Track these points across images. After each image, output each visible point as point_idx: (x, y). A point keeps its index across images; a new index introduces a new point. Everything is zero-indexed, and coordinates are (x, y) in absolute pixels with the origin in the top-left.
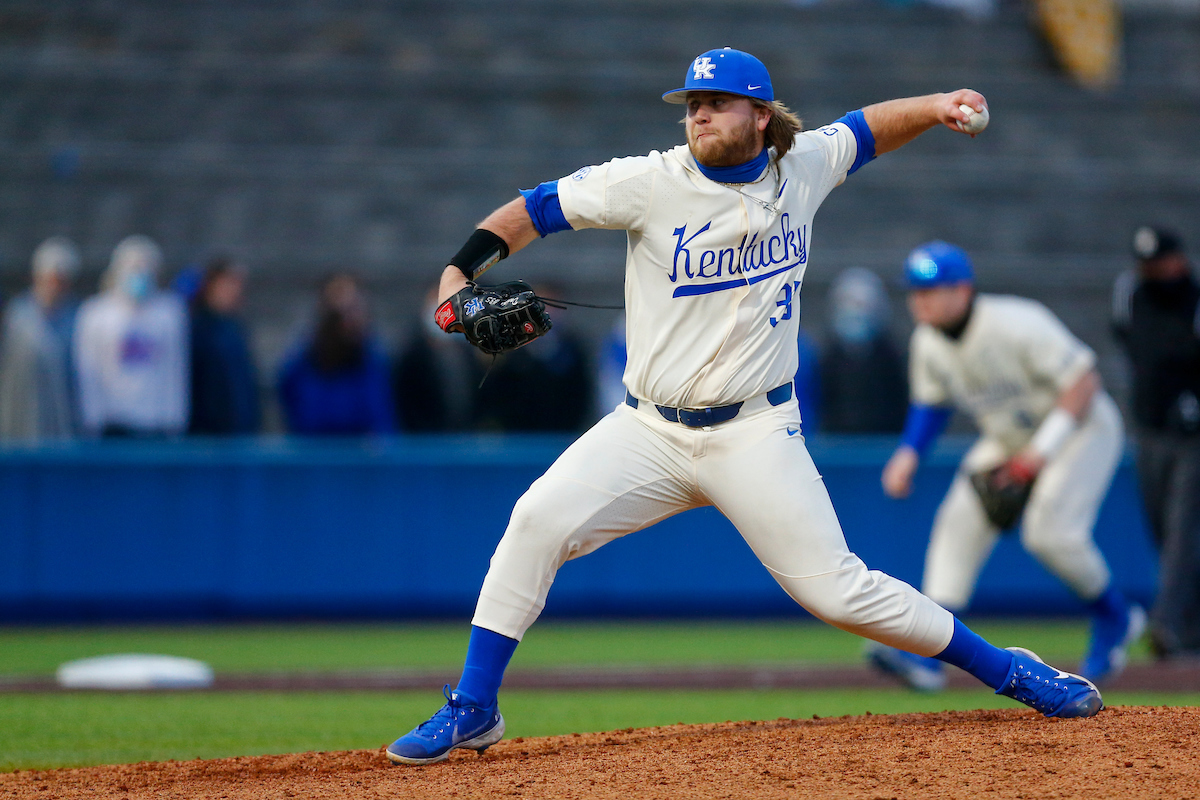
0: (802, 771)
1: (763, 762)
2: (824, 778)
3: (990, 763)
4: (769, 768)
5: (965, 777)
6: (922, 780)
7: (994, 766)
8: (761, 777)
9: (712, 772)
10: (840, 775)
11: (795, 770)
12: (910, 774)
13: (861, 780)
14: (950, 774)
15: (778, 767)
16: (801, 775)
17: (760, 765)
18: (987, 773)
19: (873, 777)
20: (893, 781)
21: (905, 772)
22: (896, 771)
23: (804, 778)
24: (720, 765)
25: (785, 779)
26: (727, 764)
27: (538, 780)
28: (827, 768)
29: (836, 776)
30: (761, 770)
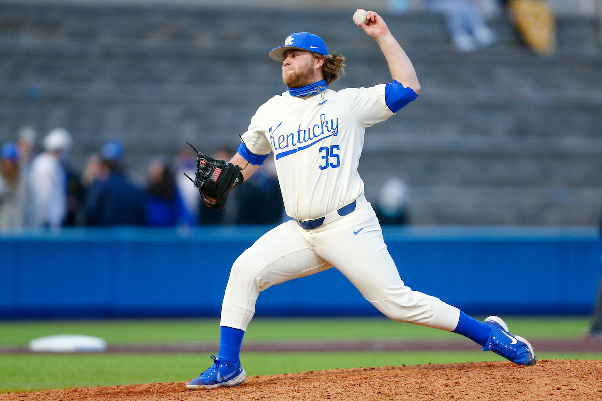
0: (397, 392)
1: (378, 387)
2: (408, 396)
3: (490, 388)
4: (380, 391)
5: (477, 395)
6: (456, 397)
7: (492, 390)
8: (376, 395)
9: (352, 392)
10: (416, 394)
11: (394, 391)
12: (450, 393)
13: (426, 396)
14: (470, 393)
15: (384, 390)
16: (396, 394)
17: (376, 389)
18: (489, 393)
19: (432, 395)
20: (442, 397)
21: (448, 393)
22: (443, 392)
23: (398, 396)
24: (356, 389)
25: (389, 396)
26: (360, 388)
27: (266, 397)
28: (409, 391)
29: (414, 395)
30: (377, 392)
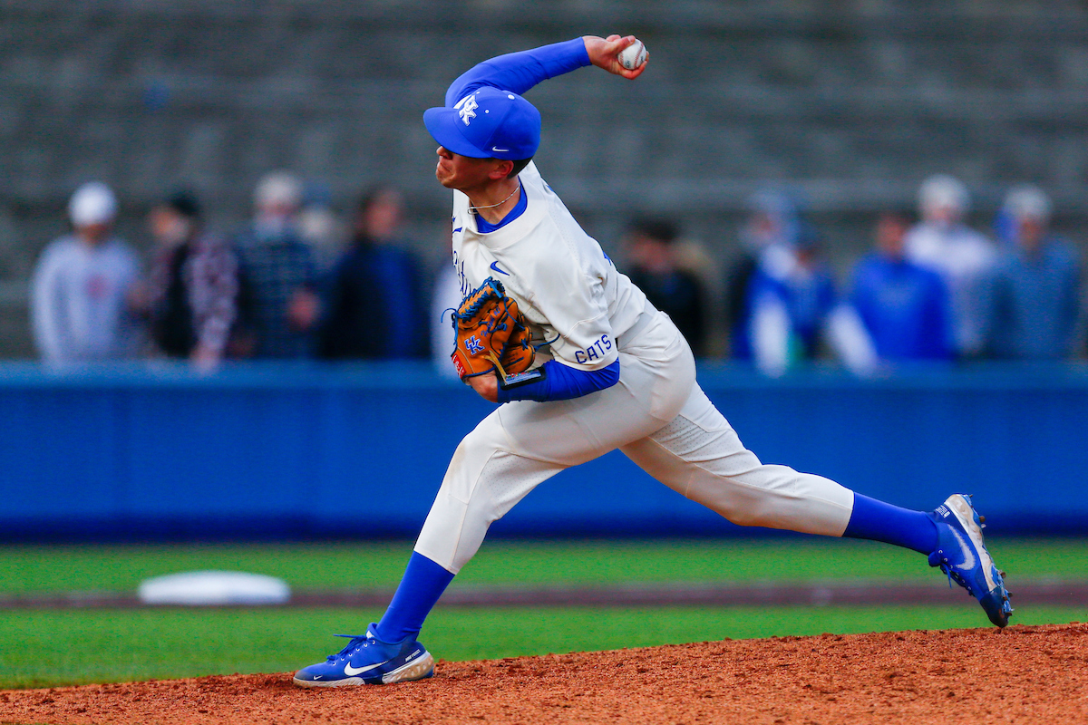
0: (843, 685)
1: (807, 676)
2: (863, 692)
3: (1025, 677)
4: (811, 682)
5: (1000, 690)
6: (958, 694)
7: (1028, 680)
8: (803, 690)
9: (756, 685)
10: (880, 689)
11: (836, 683)
12: (947, 688)
13: (899, 693)
14: (987, 688)
15: (820, 680)
16: (842, 689)
17: (802, 679)
18: (1022, 686)
19: (911, 690)
20: (931, 695)
21: (942, 686)
22: (934, 685)
23: (844, 692)
24: (764, 679)
25: (826, 693)
26: (769, 677)
27: (587, 693)
28: (867, 682)
29: (876, 690)
30: (803, 684)
